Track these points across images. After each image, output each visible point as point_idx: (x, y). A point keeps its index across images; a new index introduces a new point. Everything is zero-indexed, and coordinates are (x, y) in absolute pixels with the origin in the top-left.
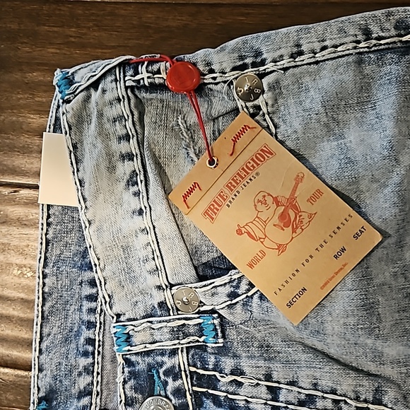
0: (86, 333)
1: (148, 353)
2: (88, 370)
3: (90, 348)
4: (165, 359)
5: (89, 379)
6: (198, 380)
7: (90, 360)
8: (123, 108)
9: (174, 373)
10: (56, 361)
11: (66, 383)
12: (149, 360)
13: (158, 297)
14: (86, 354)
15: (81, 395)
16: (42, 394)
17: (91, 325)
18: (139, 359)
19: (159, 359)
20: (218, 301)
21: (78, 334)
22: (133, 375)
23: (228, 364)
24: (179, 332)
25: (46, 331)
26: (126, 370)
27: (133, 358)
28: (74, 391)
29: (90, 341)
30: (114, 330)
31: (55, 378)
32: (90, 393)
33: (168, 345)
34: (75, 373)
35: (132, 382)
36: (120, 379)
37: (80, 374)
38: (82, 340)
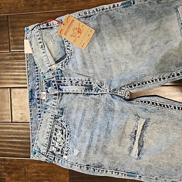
0: (37, 78)
1: (48, 79)
2: (38, 85)
3: (38, 80)
4: (52, 79)
5: (38, 86)
6: (58, 82)
7: (38, 83)
8: (38, 33)
9: (53, 82)
10: (32, 84)
11: (34, 88)
12: (49, 80)
13: (49, 68)
14: (37, 82)
15: (37, 90)
16: (30, 91)
17: (37, 76)
18: (47, 80)
19: (51, 79)
20: (60, 67)
21: (35, 78)
22: (46, 83)
23: (63, 78)
24: (54, 74)
25: (29, 78)
26: (45, 83)
27: (46, 80)
28: (36, 89)
29: (38, 79)
30: (42, 76)
31: (32, 87)
32: (39, 89)
33: (52, 76)
34: (36, 85)
35: (46, 85)
36: (44, 84)
37: (37, 86)
38: (36, 79)
